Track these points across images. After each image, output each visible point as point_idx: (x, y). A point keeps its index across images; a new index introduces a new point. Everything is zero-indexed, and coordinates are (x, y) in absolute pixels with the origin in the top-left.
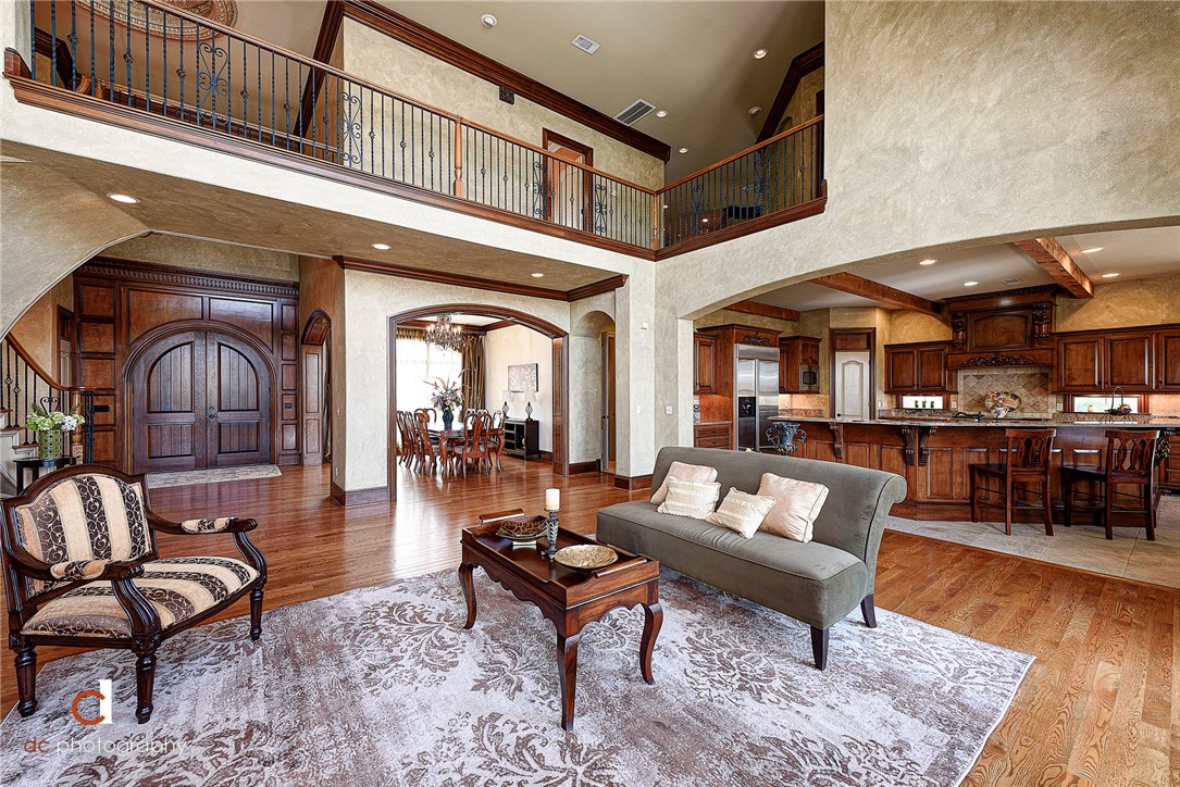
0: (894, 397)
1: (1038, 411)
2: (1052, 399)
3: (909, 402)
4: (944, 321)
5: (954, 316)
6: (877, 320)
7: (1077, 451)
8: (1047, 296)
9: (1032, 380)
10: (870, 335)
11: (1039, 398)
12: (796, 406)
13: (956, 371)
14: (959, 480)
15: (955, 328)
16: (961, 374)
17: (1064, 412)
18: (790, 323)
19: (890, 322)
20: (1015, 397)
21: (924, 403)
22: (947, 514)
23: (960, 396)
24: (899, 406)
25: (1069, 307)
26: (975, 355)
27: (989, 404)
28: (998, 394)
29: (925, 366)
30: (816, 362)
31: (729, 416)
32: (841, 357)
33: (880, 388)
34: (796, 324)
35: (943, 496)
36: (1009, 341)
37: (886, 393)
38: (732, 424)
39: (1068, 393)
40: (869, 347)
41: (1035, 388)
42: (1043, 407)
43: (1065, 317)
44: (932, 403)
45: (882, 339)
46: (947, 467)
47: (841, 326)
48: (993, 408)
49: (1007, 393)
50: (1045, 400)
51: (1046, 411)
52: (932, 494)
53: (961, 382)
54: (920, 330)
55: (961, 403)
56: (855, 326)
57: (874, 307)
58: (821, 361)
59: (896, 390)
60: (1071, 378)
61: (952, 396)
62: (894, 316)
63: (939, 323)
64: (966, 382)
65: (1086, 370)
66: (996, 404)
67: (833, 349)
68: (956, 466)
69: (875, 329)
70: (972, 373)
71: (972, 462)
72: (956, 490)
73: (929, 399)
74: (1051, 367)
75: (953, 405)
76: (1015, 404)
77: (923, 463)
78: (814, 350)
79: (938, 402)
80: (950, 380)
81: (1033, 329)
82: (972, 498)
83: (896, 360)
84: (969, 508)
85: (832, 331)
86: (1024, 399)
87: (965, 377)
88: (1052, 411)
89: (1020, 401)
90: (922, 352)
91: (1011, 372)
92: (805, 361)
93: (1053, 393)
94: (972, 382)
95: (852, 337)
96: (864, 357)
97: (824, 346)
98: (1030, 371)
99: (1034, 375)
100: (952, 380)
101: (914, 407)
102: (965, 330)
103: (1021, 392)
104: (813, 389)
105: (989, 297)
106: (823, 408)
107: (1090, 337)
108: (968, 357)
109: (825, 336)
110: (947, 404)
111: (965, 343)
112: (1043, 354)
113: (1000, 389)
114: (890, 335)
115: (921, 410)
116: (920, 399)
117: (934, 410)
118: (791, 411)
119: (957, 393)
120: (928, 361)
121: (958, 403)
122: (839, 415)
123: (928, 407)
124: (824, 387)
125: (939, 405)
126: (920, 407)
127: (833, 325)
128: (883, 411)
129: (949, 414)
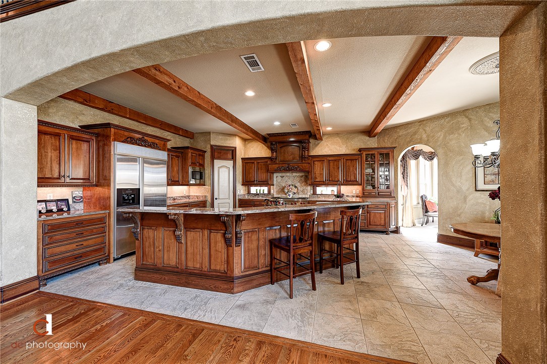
0: (247, 187)
1: (304, 194)
2: (309, 188)
3: (253, 190)
4: (268, 147)
5: (272, 144)
6: (237, 143)
7: (325, 222)
8: (307, 137)
9: (302, 178)
10: (233, 151)
11: (304, 187)
12: (192, 194)
13: (273, 173)
14: (263, 253)
15: (272, 150)
16: (275, 175)
17: (313, 194)
18: (188, 139)
19: (245, 145)
20: (296, 187)
21: (260, 190)
22: (255, 283)
23: (275, 187)
24: (249, 192)
25: (315, 144)
26: (280, 165)
27: (286, 191)
28: (289, 186)
29: (260, 170)
30: (202, 166)
31: (107, 207)
32: (218, 163)
33: (239, 182)
34: (192, 141)
35: (253, 268)
36: (293, 159)
37: (242, 185)
38: (109, 214)
39: (315, 185)
40: (233, 159)
41: (303, 182)
42: (306, 192)
43: (313, 149)
44: (263, 190)
45: (240, 154)
46: (255, 244)
47: (218, 144)
48: (287, 193)
49: (293, 185)
50: (307, 188)
52: (245, 268)
53: (275, 179)
54: (258, 150)
55: (275, 190)
56: (225, 145)
57: (235, 135)
58: (206, 165)
59: (247, 183)
60: (316, 178)
61: (272, 187)
62: (247, 142)
63: (266, 148)
64: (277, 178)
65: (321, 174)
66: (288, 192)
67: (213, 158)
68: (261, 243)
69: (235, 148)
70: (279, 175)
71: (271, 237)
72: (262, 261)
73: (262, 188)
74: (308, 172)
75: (272, 191)
76: (295, 190)
77: (238, 244)
78: (201, 157)
79: (265, 189)
80: (270, 178)
81: (302, 153)
82: (271, 265)
83: (247, 167)
84: (268, 274)
85: (212, 146)
86: (299, 188)
88: (309, 194)
90: (258, 163)
91: (294, 174)
92: (193, 164)
93: (309, 185)
94: (279, 179)
95: (224, 151)
96: (230, 163)
97: (208, 156)
98: (301, 174)
100: (271, 178)
101: (256, 193)
102: (276, 152)
103: (298, 185)
104: (202, 183)
105: (286, 135)
106: (207, 195)
107: (322, 158)
108: (277, 166)
109: (208, 149)
110: (269, 191)
111: (276, 159)
112: (305, 166)
113: (290, 183)
114: (245, 153)
115: (258, 194)
116: (258, 188)
117: (264, 194)
118: (189, 197)
119: (273, 185)
120: (261, 168)
121: (274, 191)
122: (216, 199)
123: (262, 192)
124: (208, 181)
125: (266, 192)
126: (258, 193)
127: (212, 143)
128: (241, 195)
129: (270, 196)
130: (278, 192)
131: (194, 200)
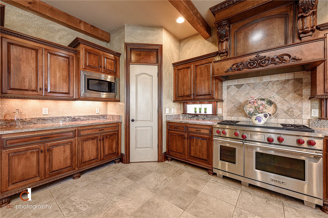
0: (182, 105)
1: (292, 116)
2: (307, 105)
3: (191, 108)
4: (213, 42)
6: (164, 39)
9: (286, 86)
10: (157, 51)
11: (293, 103)
12: (110, 113)
13: (222, 81)
16: (225, 84)
19: (180, 48)
20: (270, 103)
21: (200, 109)
23: (224, 104)
24: (185, 113)
26: (238, 60)
27: (249, 110)
28: (255, 101)
29: (199, 78)
32: (136, 69)
33: (168, 97)
34: (108, 45)
37: (174, 101)
40: (157, 63)
41: (288, 94)
42: (296, 112)
44: (205, 109)
45: (170, 58)
47: (135, 41)
48: (254, 114)
50: (299, 105)
51: (300, 117)
53: (225, 92)
55: (225, 109)
56: (145, 42)
57: (161, 28)
58: (120, 73)
59: (181, 99)
61: (219, 104)
62: (182, 44)
63: (210, 44)
64: (228, 89)
67: (129, 62)
69: (161, 46)
70: (233, 83)
73: (203, 106)
75: (219, 111)
76: (270, 110)
79: (208, 108)
80: (217, 89)
83: (180, 75)
85: (126, 45)
86: (279, 106)
87: (228, 87)
88: (306, 117)
89: (276, 107)
90: (196, 66)
91: (267, 79)
93: (307, 98)
96: (153, 70)
99: (287, 81)
100: (219, 90)
101: (194, 113)
102: (228, 40)
103: (276, 98)
108: (232, 62)
110: (215, 110)
111: (228, 52)
114: (179, 58)
115: (198, 115)
116: (198, 106)
117: (207, 115)
118: (104, 116)
119: (222, 101)
120: (201, 73)
121: (223, 111)
122: (133, 121)
123: (203, 112)
124: (123, 96)
125: (210, 111)
126: (198, 113)
127: (128, 40)
128: (170, 116)
129: (217, 119)
130: (230, 113)
131: (110, 121)
